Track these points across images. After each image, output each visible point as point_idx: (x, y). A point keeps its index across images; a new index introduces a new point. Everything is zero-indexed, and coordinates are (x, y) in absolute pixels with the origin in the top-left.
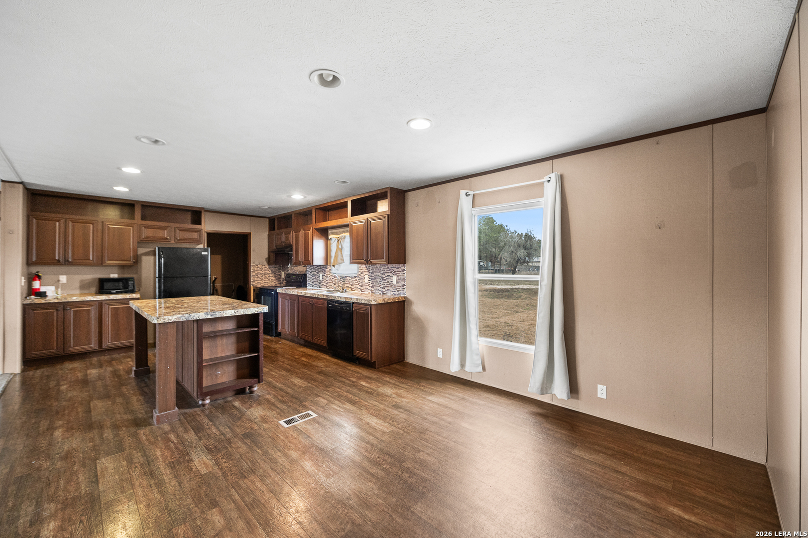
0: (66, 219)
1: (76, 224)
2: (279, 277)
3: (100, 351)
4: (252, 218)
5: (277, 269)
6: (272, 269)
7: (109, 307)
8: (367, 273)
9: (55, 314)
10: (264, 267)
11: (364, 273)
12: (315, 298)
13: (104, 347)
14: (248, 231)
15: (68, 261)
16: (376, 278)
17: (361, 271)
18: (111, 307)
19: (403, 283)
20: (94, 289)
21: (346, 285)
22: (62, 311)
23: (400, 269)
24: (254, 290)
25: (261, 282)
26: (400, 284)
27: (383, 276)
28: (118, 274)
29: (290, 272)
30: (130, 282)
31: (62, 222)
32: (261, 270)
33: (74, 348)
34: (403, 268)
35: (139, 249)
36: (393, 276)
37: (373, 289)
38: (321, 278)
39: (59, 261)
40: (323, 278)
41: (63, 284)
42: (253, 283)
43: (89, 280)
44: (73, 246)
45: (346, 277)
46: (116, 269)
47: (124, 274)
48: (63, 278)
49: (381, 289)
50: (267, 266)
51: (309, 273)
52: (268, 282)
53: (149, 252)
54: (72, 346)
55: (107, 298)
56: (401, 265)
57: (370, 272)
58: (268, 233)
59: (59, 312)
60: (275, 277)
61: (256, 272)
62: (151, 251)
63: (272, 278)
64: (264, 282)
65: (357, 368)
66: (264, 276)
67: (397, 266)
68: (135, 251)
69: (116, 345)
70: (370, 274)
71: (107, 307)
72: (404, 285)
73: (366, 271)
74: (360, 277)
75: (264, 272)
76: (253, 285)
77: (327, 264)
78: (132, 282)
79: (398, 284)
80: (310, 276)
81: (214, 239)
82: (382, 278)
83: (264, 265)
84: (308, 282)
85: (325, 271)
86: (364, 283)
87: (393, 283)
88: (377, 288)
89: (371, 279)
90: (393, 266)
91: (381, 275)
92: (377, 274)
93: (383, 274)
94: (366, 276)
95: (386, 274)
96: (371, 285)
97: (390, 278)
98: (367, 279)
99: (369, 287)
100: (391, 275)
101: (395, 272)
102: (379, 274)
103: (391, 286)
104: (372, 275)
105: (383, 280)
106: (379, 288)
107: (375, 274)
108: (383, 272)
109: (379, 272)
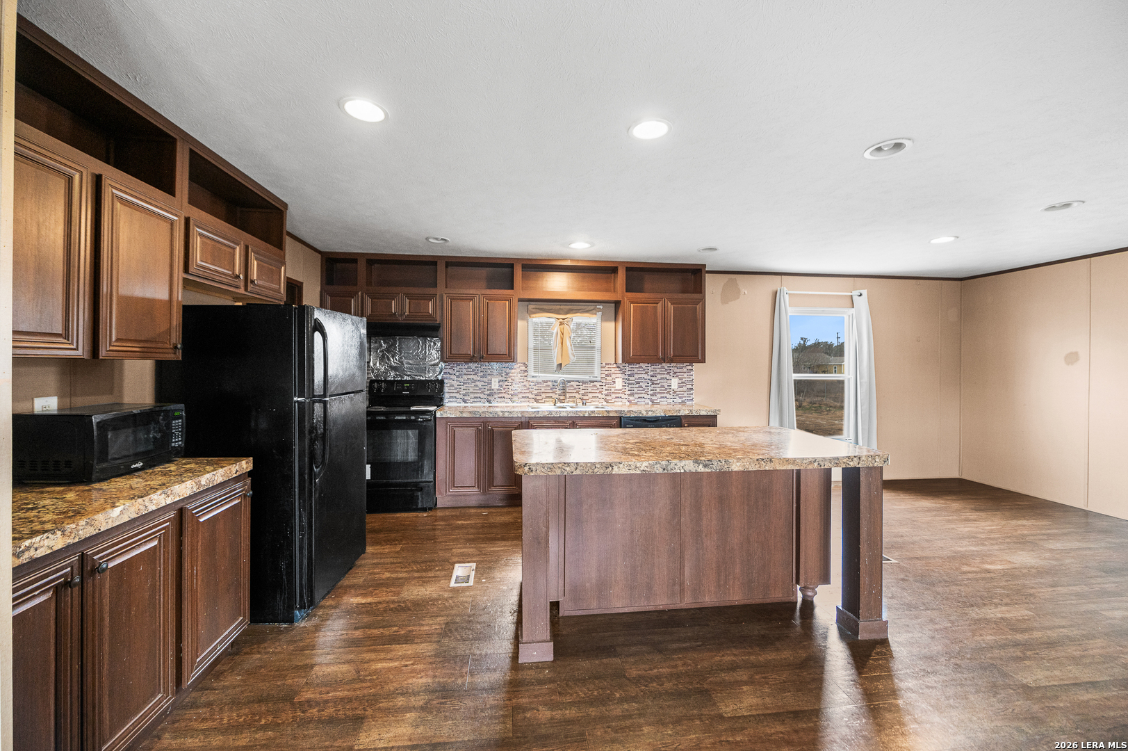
8: (620, 375)
11: (614, 376)
16: (638, 383)
17: (607, 373)
19: (690, 386)
23: (685, 370)
26: (685, 389)
27: (654, 379)
34: (690, 367)
36: (671, 377)
37: (631, 398)
38: (494, 386)
49: (649, 397)
51: (453, 377)
56: (685, 364)
57: (627, 373)
67: (678, 366)
72: (692, 389)
73: (619, 372)
74: (604, 381)
79: (681, 389)
80: (455, 384)
82: (651, 381)
84: (446, 396)
86: (613, 389)
87: (672, 387)
88: (640, 395)
89: (629, 384)
90: (672, 365)
91: (649, 377)
92: (640, 376)
93: (652, 376)
94: (617, 380)
95: (659, 377)
96: (629, 392)
97: (665, 381)
98: (619, 383)
99: (623, 396)
100: (668, 377)
101: (675, 373)
102: (646, 376)
103: (669, 392)
104: (631, 378)
105: (653, 384)
106: (646, 396)
107: (636, 376)
108: (652, 373)
109: (646, 373)
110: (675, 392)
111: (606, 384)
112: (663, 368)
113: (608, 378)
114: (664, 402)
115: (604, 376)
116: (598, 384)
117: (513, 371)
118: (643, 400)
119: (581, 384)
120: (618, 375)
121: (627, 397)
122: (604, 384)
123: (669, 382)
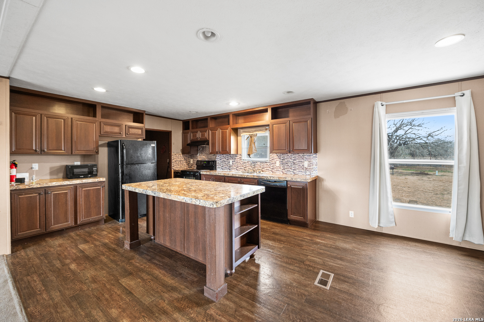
0: (41, 115)
1: (50, 120)
2: (189, 163)
3: (76, 226)
4: (172, 120)
5: (187, 157)
6: (185, 157)
7: (82, 190)
8: (278, 160)
9: (38, 197)
10: (180, 156)
11: (275, 160)
12: (244, 178)
13: (78, 223)
14: (171, 130)
15: (44, 151)
16: (287, 163)
17: (272, 158)
18: (83, 189)
19: (314, 166)
20: (61, 175)
21: (256, 168)
22: (44, 195)
23: (312, 157)
24: (174, 172)
25: (178, 166)
27: (294, 161)
28: (81, 162)
29: (199, 159)
30: (94, 168)
31: (38, 117)
32: (178, 158)
33: (56, 227)
35: (99, 142)
36: (304, 161)
37: (284, 171)
38: (231, 163)
39: (36, 151)
40: (233, 164)
41: (36, 170)
42: (173, 168)
43: (57, 167)
44: (48, 138)
45: (257, 162)
46: (79, 158)
47: (85, 162)
48: (35, 166)
49: (292, 171)
50: (181, 155)
51: (219, 160)
52: (182, 166)
53: (103, 144)
54: (53, 224)
55: (81, 182)
57: (281, 159)
58: (182, 132)
59: (42, 196)
60: (186, 163)
61: (175, 159)
62: (106, 143)
63: (185, 164)
64: (180, 166)
65: (296, 228)
66: (180, 162)
68: (97, 142)
69: (88, 221)
70: (281, 160)
71: (81, 189)
73: (278, 158)
74: (271, 162)
75: (179, 160)
76: (173, 169)
77: (237, 153)
78: (96, 168)
79: (309, 167)
80: (220, 162)
81: (151, 135)
83: (180, 155)
84: (217, 167)
85: (235, 159)
86: (275, 166)
87: (305, 166)
88: (288, 170)
89: (283, 164)
90: (304, 155)
91: (292, 161)
92: (288, 160)
93: (294, 160)
94: (277, 162)
95: (297, 160)
96: (283, 168)
97: (301, 163)
98: (278, 164)
99: (280, 169)
100: (302, 160)
101: (306, 158)
102: (291, 160)
103: (303, 169)
104: (283, 161)
105: (294, 164)
106: (291, 170)
107: (286, 160)
108: (294, 159)
109: (291, 159)
110: (306, 169)
111: (272, 164)
112: (300, 156)
113: (273, 161)
114: (300, 174)
115: (271, 160)
116: (268, 164)
117: (237, 157)
118: (289, 172)
119: (261, 163)
120: (277, 160)
121: (281, 170)
122: (271, 164)
123: (303, 163)
